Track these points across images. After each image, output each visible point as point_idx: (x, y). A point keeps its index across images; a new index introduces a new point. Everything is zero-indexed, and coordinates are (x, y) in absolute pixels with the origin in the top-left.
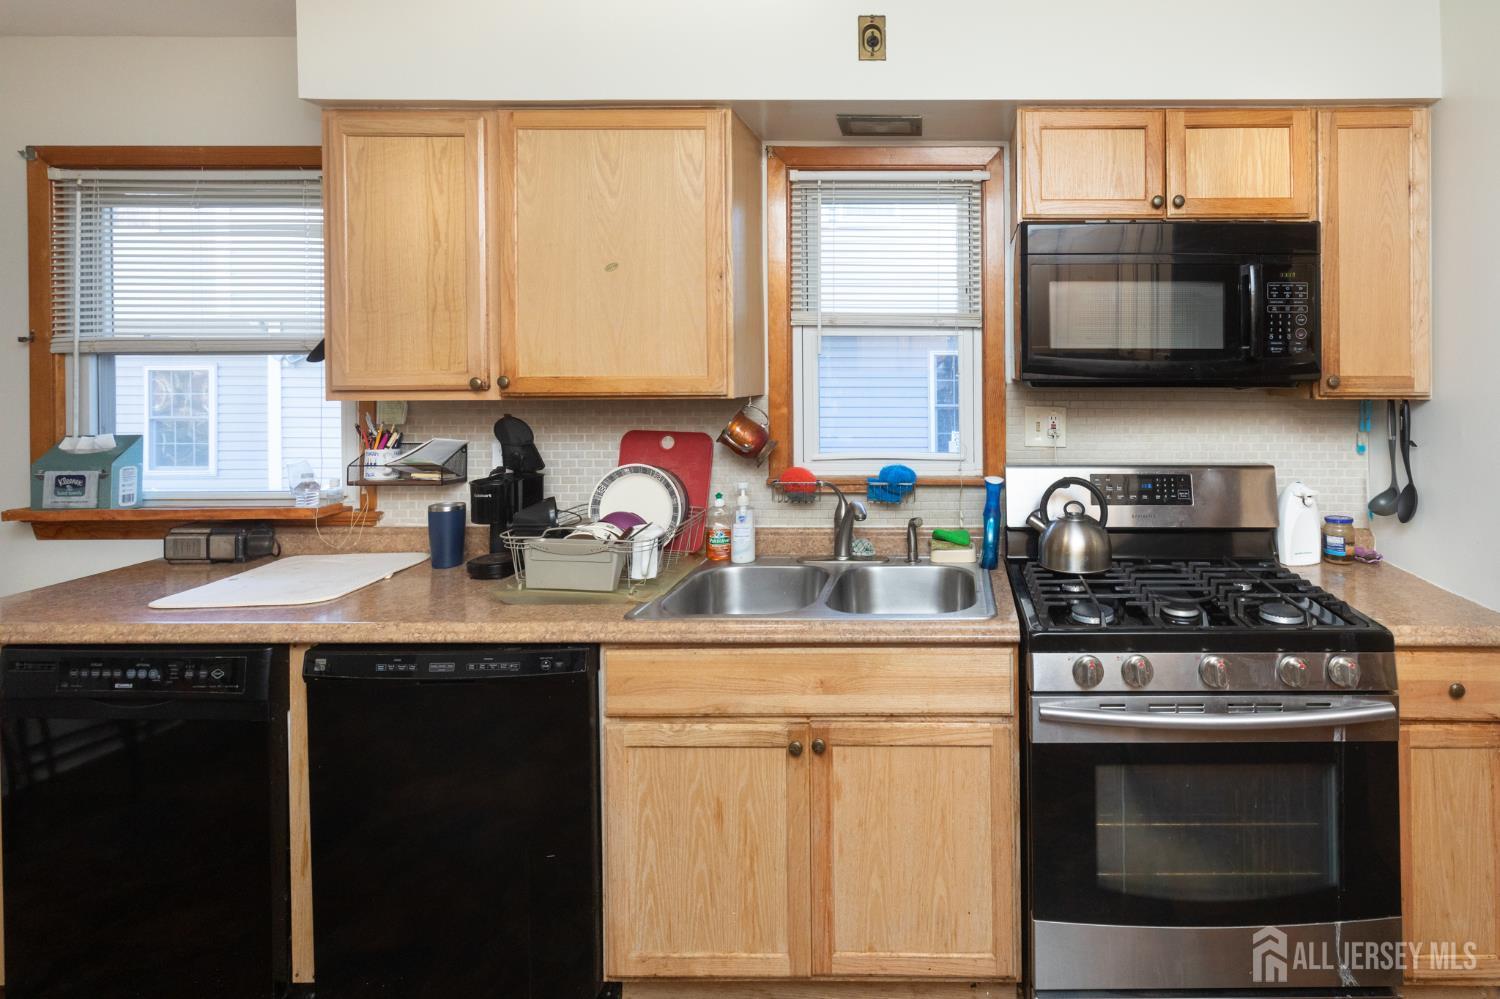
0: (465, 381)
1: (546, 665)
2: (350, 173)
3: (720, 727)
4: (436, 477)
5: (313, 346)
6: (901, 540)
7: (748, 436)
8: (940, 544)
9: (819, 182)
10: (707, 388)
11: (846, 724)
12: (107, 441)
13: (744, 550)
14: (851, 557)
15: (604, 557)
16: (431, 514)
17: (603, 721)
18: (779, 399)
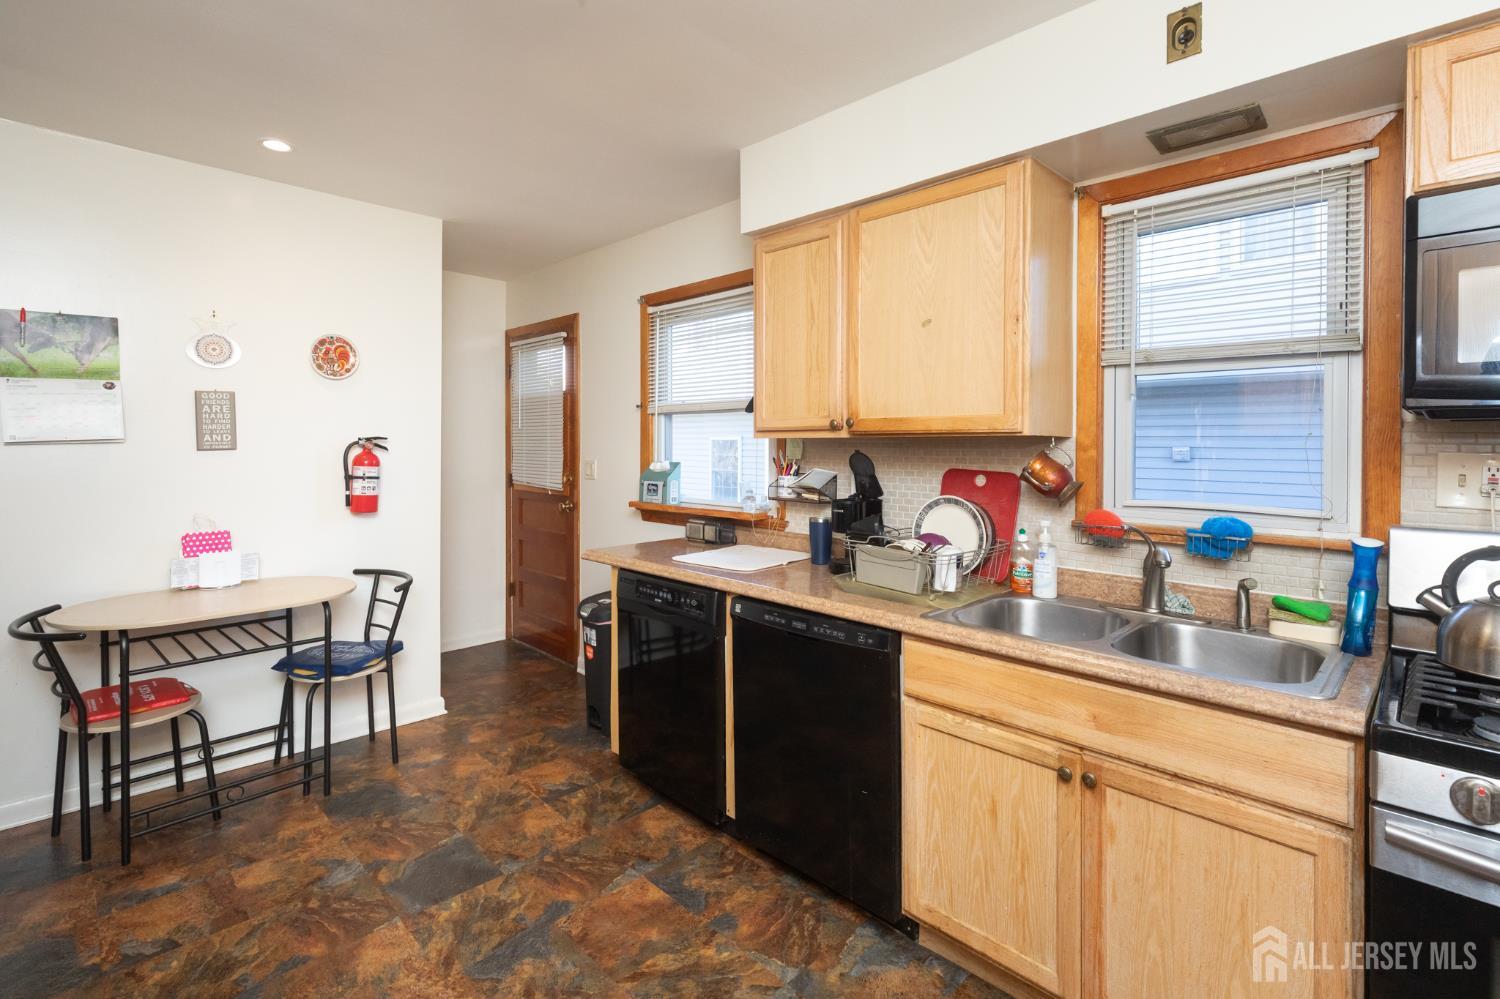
0: (826, 423)
1: (861, 639)
2: (767, 281)
3: (994, 730)
4: (815, 497)
5: (745, 405)
6: (1228, 603)
7: (1051, 476)
8: (1282, 614)
9: (1136, 213)
10: (1005, 426)
11: (1122, 769)
12: (666, 465)
13: (1046, 587)
14: (1162, 611)
15: (910, 564)
16: (811, 523)
17: (903, 698)
18: (1087, 442)
